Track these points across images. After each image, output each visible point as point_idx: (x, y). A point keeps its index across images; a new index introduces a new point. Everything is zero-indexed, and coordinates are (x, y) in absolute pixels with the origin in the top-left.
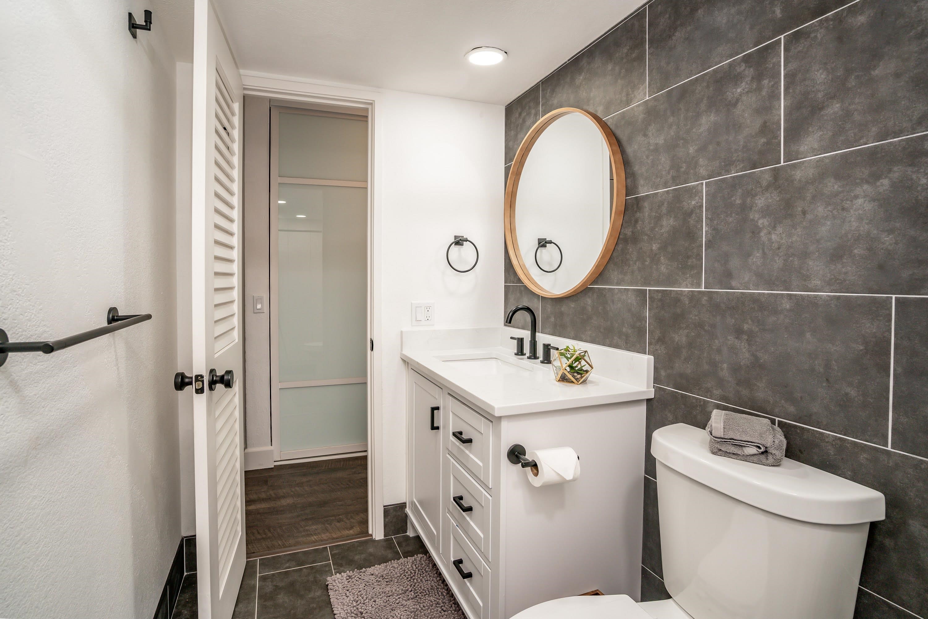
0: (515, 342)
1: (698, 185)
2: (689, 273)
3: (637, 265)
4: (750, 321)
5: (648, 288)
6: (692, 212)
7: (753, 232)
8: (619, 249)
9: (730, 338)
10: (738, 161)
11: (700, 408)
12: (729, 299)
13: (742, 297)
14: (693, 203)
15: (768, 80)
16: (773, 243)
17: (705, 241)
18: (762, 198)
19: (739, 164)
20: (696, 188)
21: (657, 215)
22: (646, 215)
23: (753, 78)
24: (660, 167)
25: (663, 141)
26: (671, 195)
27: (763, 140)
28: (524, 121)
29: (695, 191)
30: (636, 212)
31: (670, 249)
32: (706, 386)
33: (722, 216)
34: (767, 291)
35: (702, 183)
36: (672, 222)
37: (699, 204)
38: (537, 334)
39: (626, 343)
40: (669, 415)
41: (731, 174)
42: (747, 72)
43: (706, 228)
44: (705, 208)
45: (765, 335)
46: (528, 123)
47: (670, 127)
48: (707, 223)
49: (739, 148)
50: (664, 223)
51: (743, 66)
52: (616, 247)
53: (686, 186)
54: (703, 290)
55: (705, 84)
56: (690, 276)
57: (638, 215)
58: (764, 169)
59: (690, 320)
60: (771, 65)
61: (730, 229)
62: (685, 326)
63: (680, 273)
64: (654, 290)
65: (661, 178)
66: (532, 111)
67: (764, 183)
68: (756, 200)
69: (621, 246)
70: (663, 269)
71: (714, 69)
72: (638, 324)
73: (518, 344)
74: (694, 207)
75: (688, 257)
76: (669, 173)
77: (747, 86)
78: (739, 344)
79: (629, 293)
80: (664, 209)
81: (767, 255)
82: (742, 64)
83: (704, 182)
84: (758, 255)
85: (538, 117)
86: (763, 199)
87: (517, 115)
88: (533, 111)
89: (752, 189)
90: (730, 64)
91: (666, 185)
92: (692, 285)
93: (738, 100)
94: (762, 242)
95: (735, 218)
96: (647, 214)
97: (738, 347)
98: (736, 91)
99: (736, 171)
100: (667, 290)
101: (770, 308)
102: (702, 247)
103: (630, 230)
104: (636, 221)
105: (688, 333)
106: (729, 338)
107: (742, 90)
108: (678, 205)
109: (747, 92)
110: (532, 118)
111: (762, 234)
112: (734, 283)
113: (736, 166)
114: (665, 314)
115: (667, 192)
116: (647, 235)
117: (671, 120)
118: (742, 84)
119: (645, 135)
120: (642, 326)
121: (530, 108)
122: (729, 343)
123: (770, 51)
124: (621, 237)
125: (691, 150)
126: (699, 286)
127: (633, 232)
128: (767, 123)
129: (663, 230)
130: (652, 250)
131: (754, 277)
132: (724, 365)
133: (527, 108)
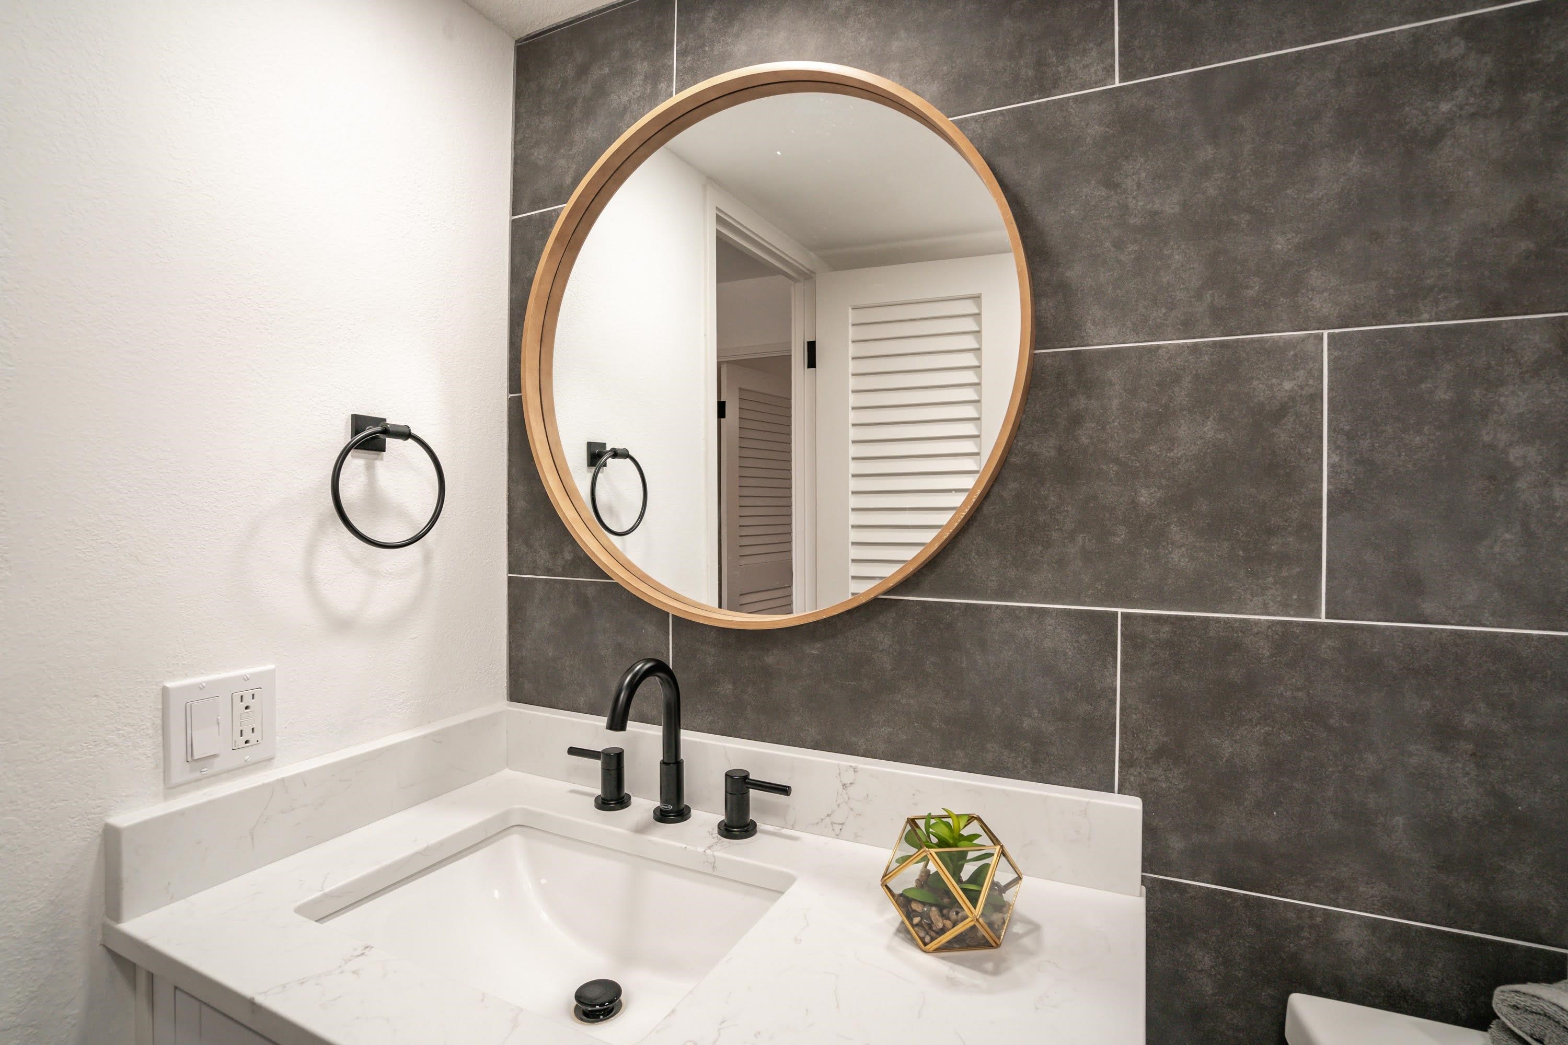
0: (597, 765)
1: (1303, 339)
2: (1272, 573)
3: (1080, 544)
4: (1482, 705)
5: (1120, 611)
6: (1281, 412)
7: (1492, 478)
8: (1005, 494)
9: (1417, 750)
10: (1444, 289)
11: (1310, 933)
12: (1413, 649)
13: (1457, 645)
14: (1287, 385)
15: (1540, 93)
16: (1556, 509)
17: (1329, 491)
18: (1520, 393)
19: (1445, 297)
20: (1298, 349)
21: (1153, 408)
22: (1114, 407)
23: (1491, 82)
24: (1166, 278)
25: (1177, 209)
26: (1206, 358)
27: (1525, 245)
28: (601, 91)
29: (1295, 355)
30: (1073, 394)
31: (1203, 505)
32: (1334, 874)
33: (1389, 429)
34: (1539, 629)
35: (1317, 335)
36: (1209, 429)
37: (1307, 391)
38: (686, 736)
39: (1035, 761)
40: (1199, 954)
41: (1419, 322)
42: (1471, 63)
43: (1334, 455)
44: (1329, 403)
45: (1533, 742)
46: (619, 97)
47: (1205, 171)
48: (1335, 443)
49: (1446, 256)
50: (1183, 430)
51: (1459, 47)
52: (995, 490)
53: (1262, 339)
54: (1323, 620)
55: (1329, 74)
56: (1275, 583)
57: (1080, 402)
58: (1529, 320)
59: (1276, 701)
60: (1552, 58)
61: (1414, 465)
62: (1258, 715)
63: (1242, 573)
64: (1144, 616)
65: (1171, 307)
66: (639, 66)
67: (1529, 356)
68: (1500, 395)
69: (1013, 485)
70: (1178, 558)
71: (1361, 39)
72: (1083, 708)
73: (606, 771)
74: (1292, 399)
75: (1270, 532)
76: (1199, 296)
77: (1472, 100)
78: (1445, 765)
79: (1049, 621)
80: (1181, 395)
81: (1538, 538)
82: (1456, 39)
83: (1326, 333)
84: (1508, 536)
85: (663, 85)
86: (1525, 396)
87: (570, 72)
88: (642, 67)
89: (1489, 367)
90: (1416, 36)
91: (1187, 328)
92: (1285, 608)
93: (1439, 135)
94: (1520, 505)
95: (1433, 438)
96: (1115, 403)
97: (1443, 771)
98: (1437, 107)
99: (1436, 314)
100: (1193, 618)
101: (1549, 672)
102: (1321, 506)
103: (1052, 442)
104: (1076, 420)
105: (1268, 734)
106: (1412, 748)
107: (1454, 109)
108: (1231, 387)
109: (1473, 115)
110: (637, 86)
111: (1521, 484)
112: (1428, 607)
113: (1436, 302)
114: (1185, 684)
115: (1195, 348)
116: (1117, 461)
117: (1207, 153)
118: (1457, 93)
119: (1111, 185)
120: (1098, 714)
121: (626, 54)
122: (1414, 761)
123: (1547, 20)
124: (1013, 459)
125: (1281, 244)
126: (1312, 609)
127: (1060, 450)
128: (1537, 202)
129: (1178, 452)
130: (1134, 504)
131: (1496, 594)
132: (1397, 818)
133: (616, 54)
